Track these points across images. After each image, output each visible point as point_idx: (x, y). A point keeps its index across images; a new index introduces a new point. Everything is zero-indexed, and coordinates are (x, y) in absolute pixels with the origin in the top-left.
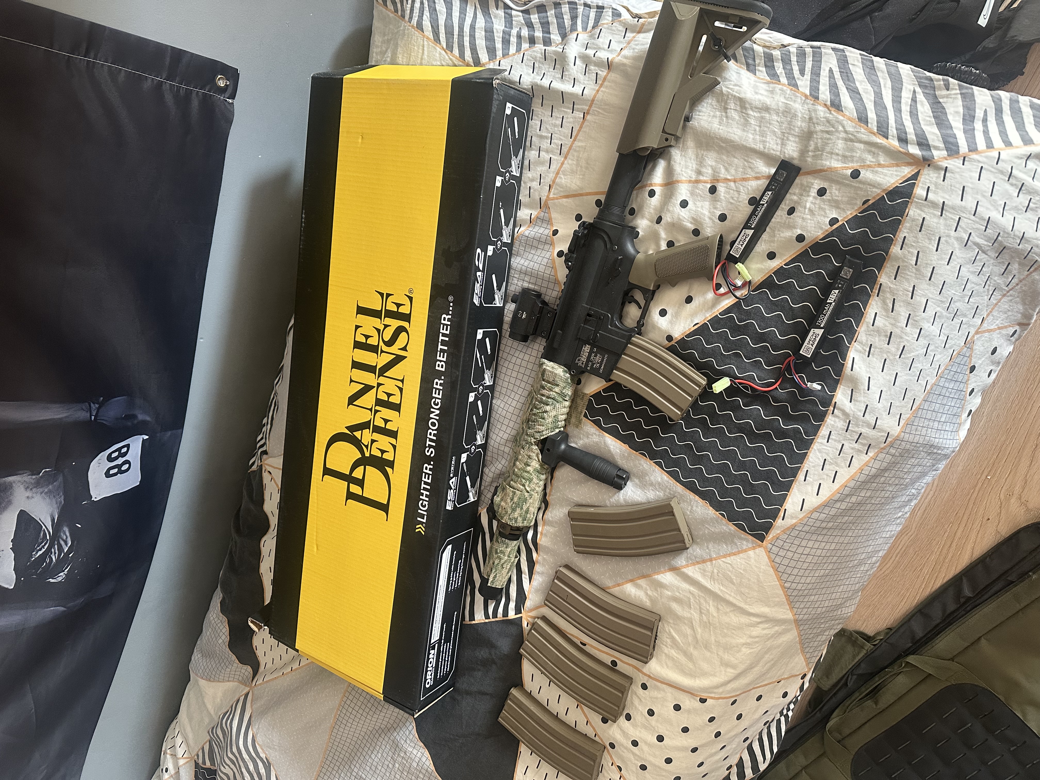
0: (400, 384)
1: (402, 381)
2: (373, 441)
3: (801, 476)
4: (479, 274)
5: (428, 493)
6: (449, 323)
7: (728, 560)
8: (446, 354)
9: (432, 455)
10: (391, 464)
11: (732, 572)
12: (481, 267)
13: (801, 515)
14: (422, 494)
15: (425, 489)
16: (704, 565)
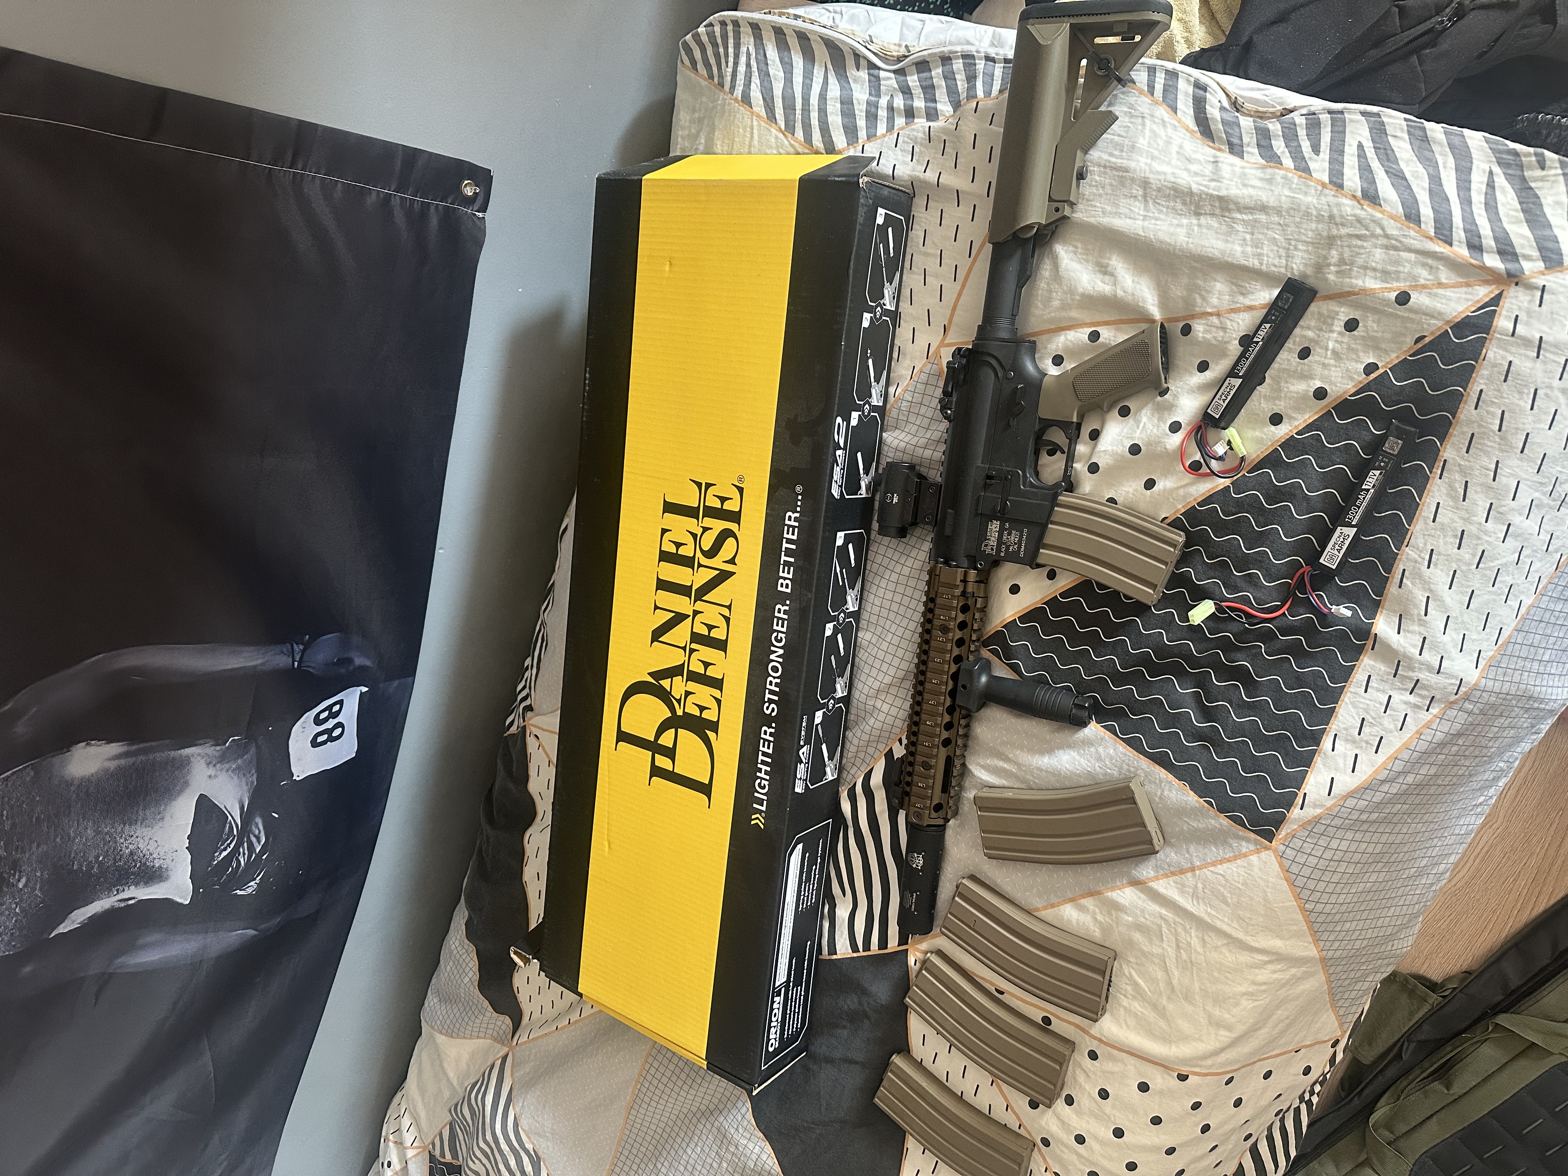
0: (726, 612)
1: (729, 607)
2: (688, 693)
3: (1327, 743)
4: (839, 453)
5: (768, 769)
6: (796, 524)
7: (1220, 869)
8: (792, 568)
9: (774, 714)
10: (714, 726)
11: (1224, 887)
12: (842, 444)
13: (1329, 803)
14: (760, 770)
15: (764, 763)
16: (1183, 876)
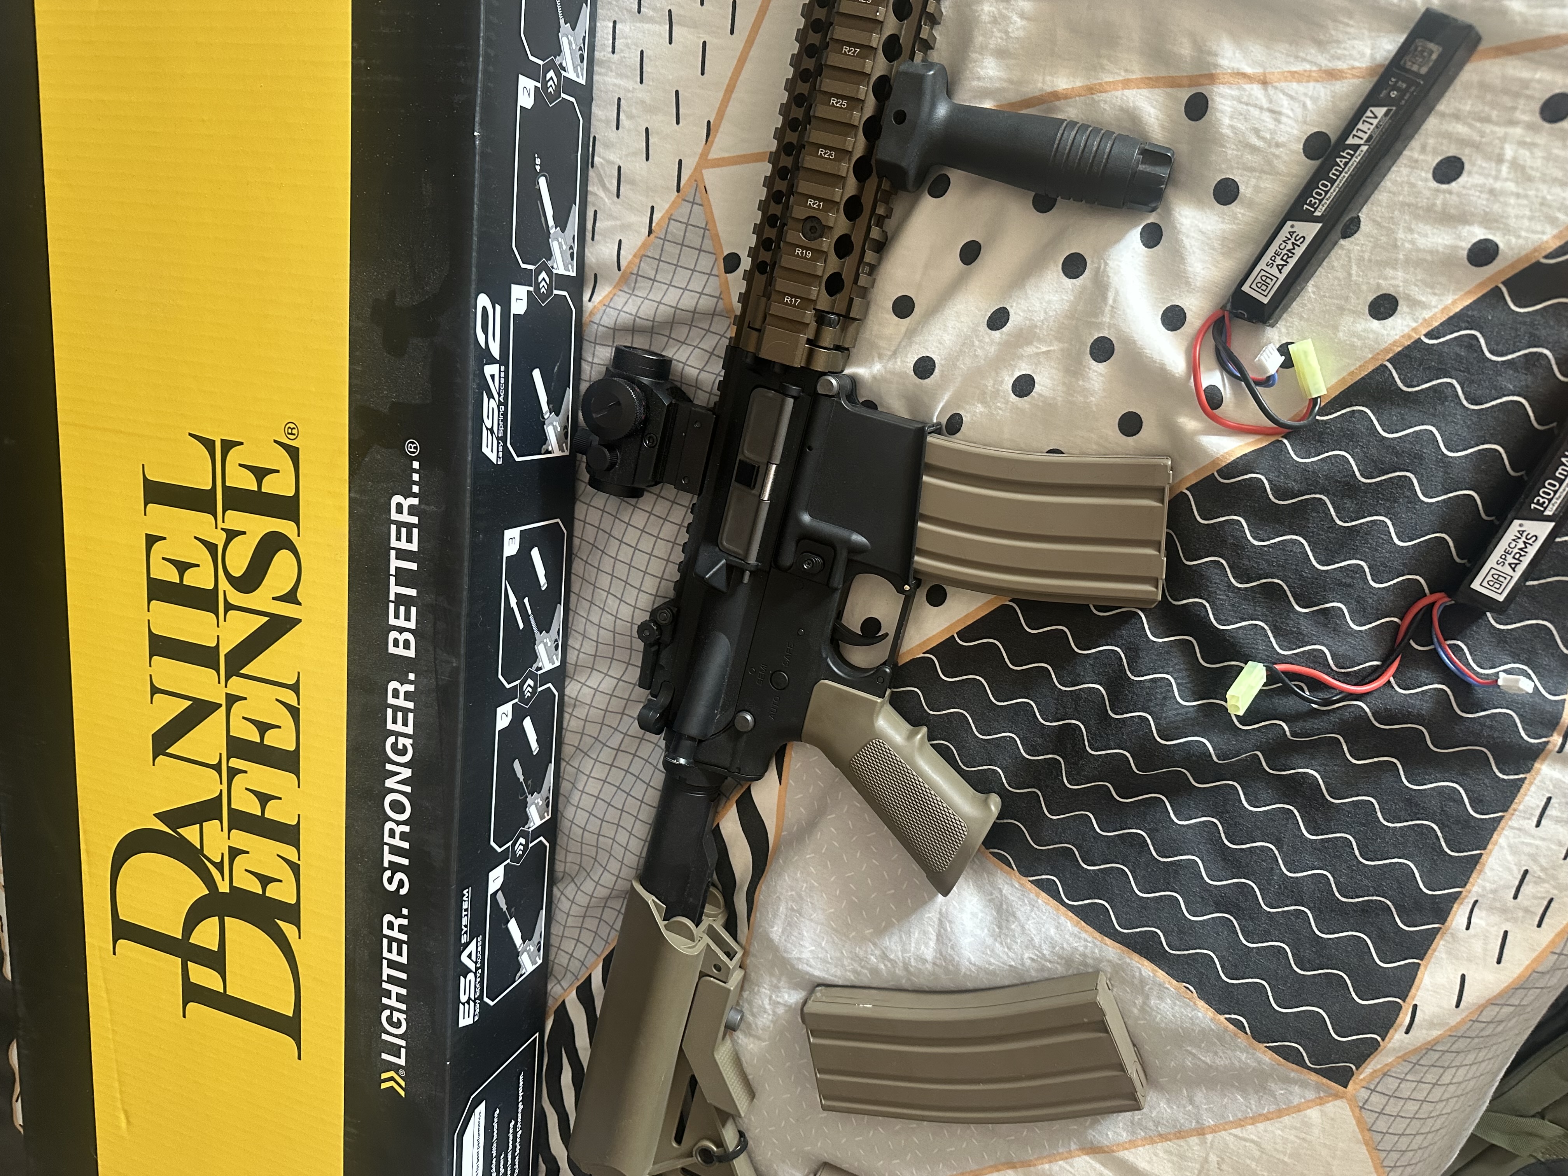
0: (290, 697)
1: (295, 688)
2: (234, 853)
3: (1458, 916)
4: (491, 370)
5: (404, 992)
6: (415, 520)
7: (1251, 1132)
8: (413, 610)
9: (403, 891)
10: (292, 913)
11: (1258, 1161)
12: (496, 352)
13: (1456, 1017)
14: (388, 994)
15: (392, 980)
16: (1182, 1142)
